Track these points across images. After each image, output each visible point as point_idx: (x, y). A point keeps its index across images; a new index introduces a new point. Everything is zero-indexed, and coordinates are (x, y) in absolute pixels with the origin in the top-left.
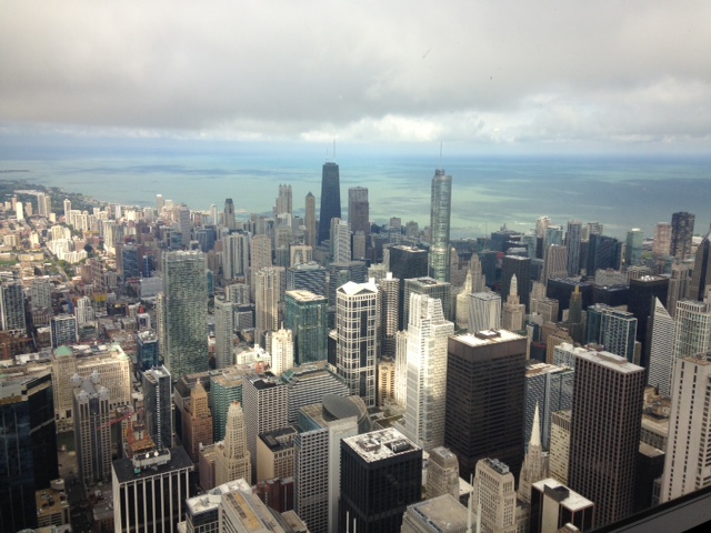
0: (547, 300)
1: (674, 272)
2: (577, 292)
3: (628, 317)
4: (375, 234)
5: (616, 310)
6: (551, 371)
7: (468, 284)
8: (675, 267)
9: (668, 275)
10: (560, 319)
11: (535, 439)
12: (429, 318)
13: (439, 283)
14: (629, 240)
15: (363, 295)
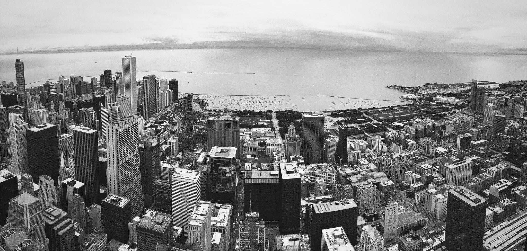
0: (66, 109)
1: (106, 93)
2: (75, 104)
3: (93, 112)
5: (89, 109)
6: (67, 137)
7: (35, 106)
8: (106, 91)
9: (105, 94)
10: (71, 116)
11: (62, 164)
12: (17, 122)
13: (22, 107)
14: (92, 82)
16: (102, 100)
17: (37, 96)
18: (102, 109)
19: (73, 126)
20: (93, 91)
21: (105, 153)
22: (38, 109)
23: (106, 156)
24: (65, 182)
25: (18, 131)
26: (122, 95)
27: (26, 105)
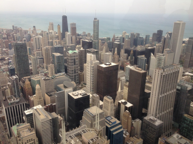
0: (125, 54)
2: (132, 52)
3: (144, 58)
4: (78, 37)
5: (141, 56)
7: (104, 50)
8: (157, 45)
9: (155, 47)
10: (128, 59)
11: (119, 90)
12: (92, 60)
13: (96, 50)
14: (146, 38)
15: (74, 54)
16: (153, 51)
17: (106, 44)
18: (151, 57)
19: (129, 66)
20: (146, 44)
21: (150, 87)
22: (105, 52)
23: (151, 90)
24: (120, 102)
25: (92, 66)
26: (169, 49)
27: (98, 49)
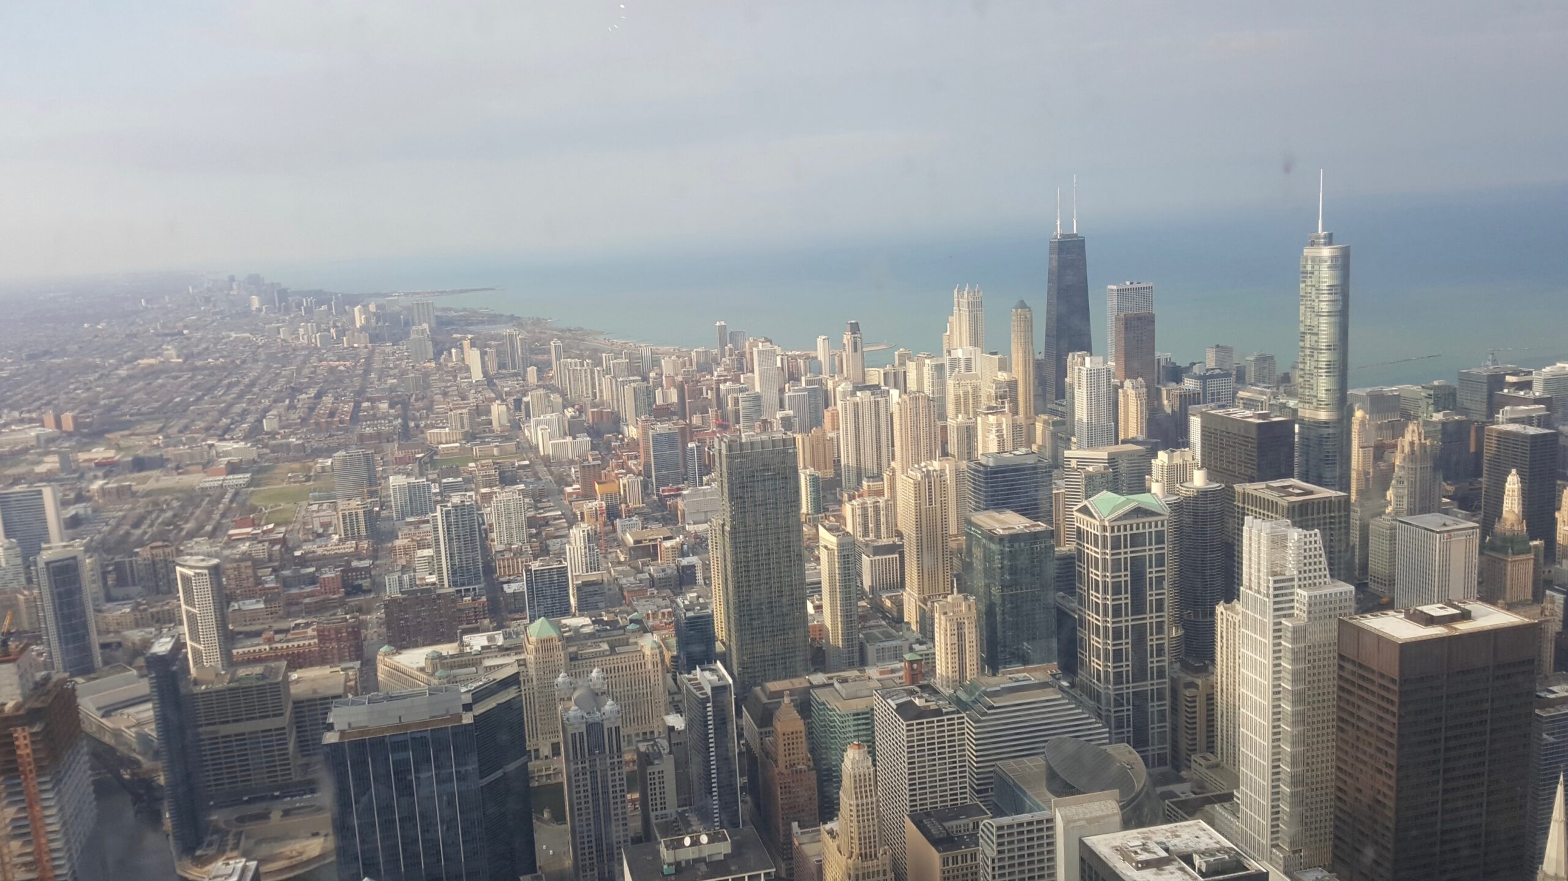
4: (1171, 385)
7: (1398, 492)
11: (1554, 859)
12: (1289, 575)
15: (1134, 521)
17: (1414, 436)
22: (1412, 512)
25: (1288, 623)
